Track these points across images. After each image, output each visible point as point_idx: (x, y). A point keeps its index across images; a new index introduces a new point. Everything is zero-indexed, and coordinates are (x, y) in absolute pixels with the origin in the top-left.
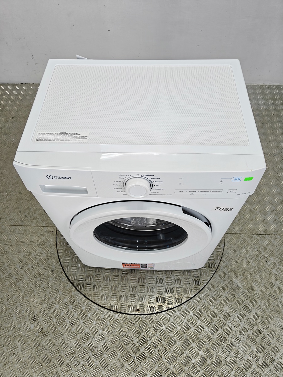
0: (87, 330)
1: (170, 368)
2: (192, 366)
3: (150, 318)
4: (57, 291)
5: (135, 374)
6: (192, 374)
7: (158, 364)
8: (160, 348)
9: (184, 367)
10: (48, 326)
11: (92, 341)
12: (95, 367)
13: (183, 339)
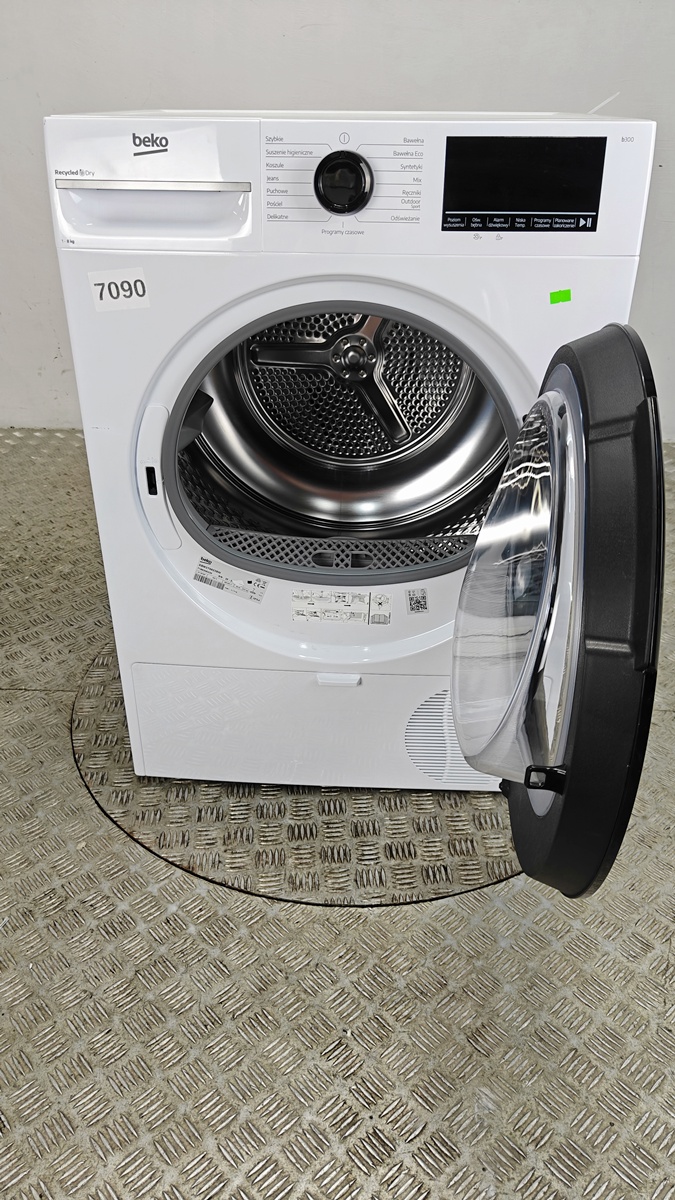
0: (163, 950)
1: (486, 1063)
2: (570, 1056)
3: (396, 916)
4: (60, 843)
5: (350, 1083)
6: (576, 1084)
7: (437, 1053)
8: (443, 1003)
9: (541, 1060)
10: (13, 939)
11: (182, 984)
12: (188, 1064)
13: (527, 976)
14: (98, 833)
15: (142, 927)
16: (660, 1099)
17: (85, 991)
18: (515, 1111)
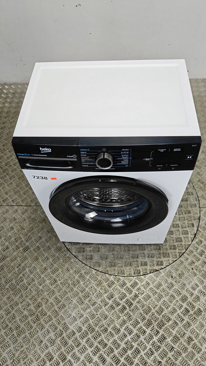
14: (68, 255)
15: (82, 283)
16: (196, 325)
17: (72, 301)
18: (165, 328)
